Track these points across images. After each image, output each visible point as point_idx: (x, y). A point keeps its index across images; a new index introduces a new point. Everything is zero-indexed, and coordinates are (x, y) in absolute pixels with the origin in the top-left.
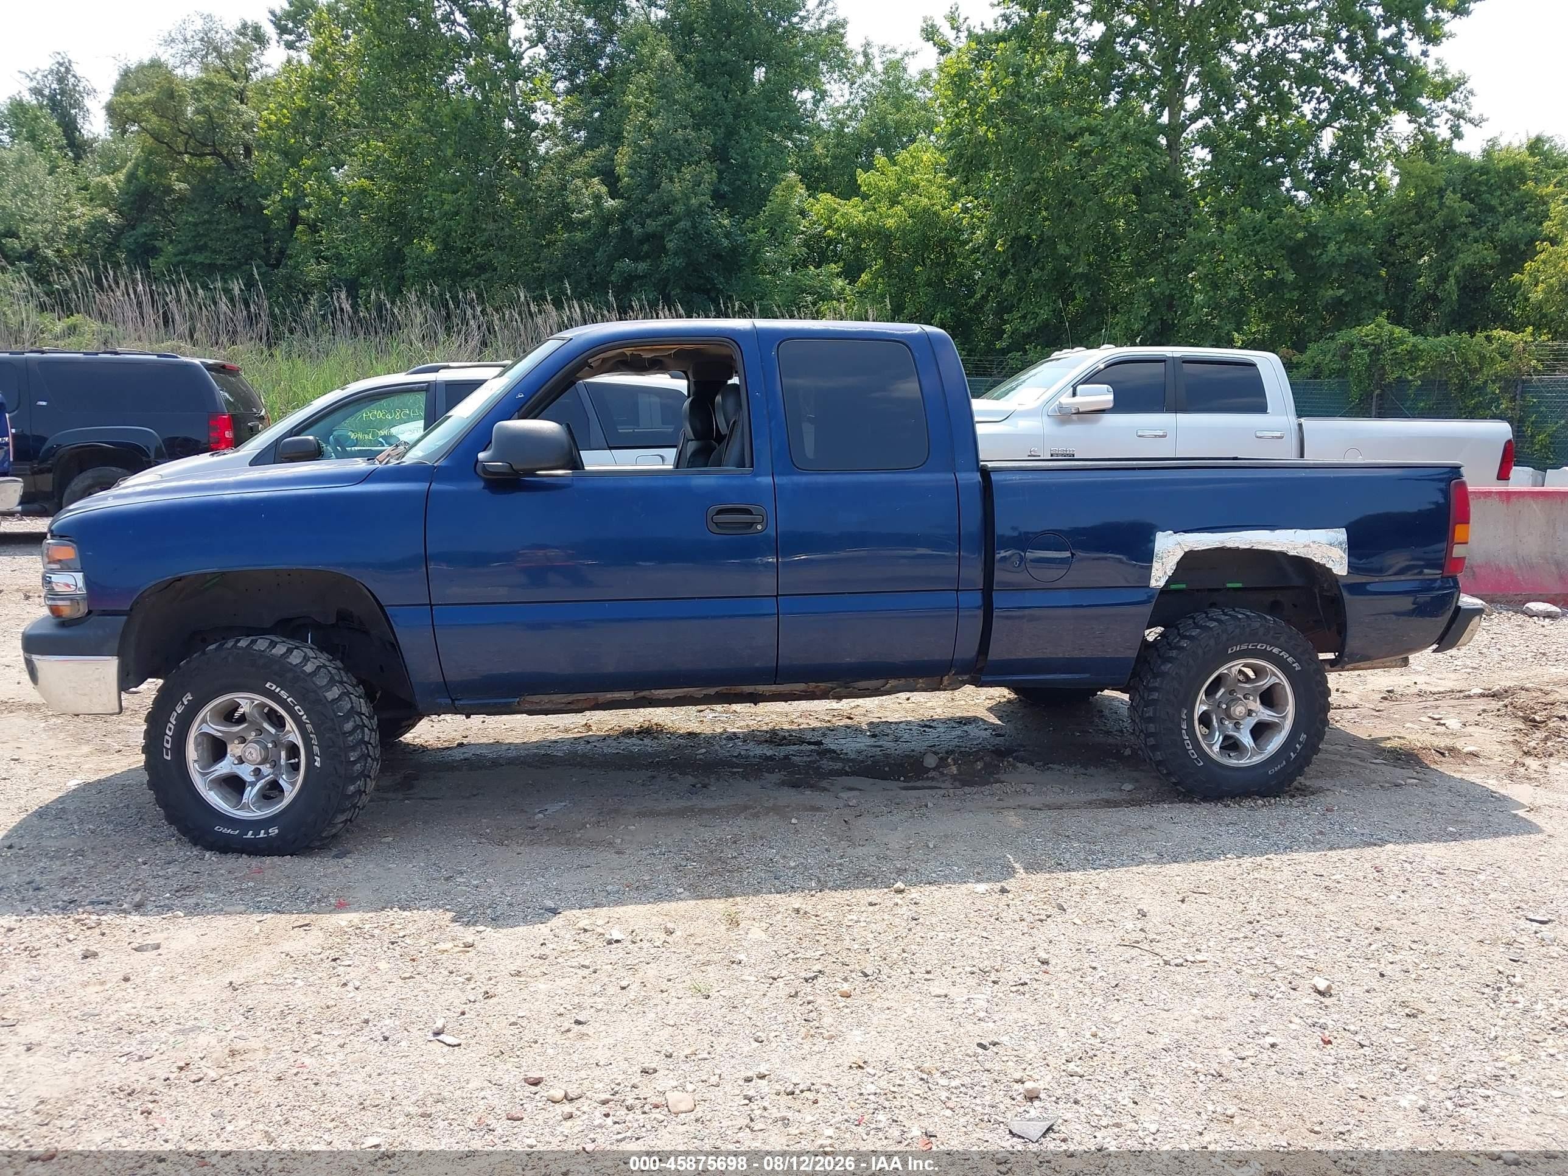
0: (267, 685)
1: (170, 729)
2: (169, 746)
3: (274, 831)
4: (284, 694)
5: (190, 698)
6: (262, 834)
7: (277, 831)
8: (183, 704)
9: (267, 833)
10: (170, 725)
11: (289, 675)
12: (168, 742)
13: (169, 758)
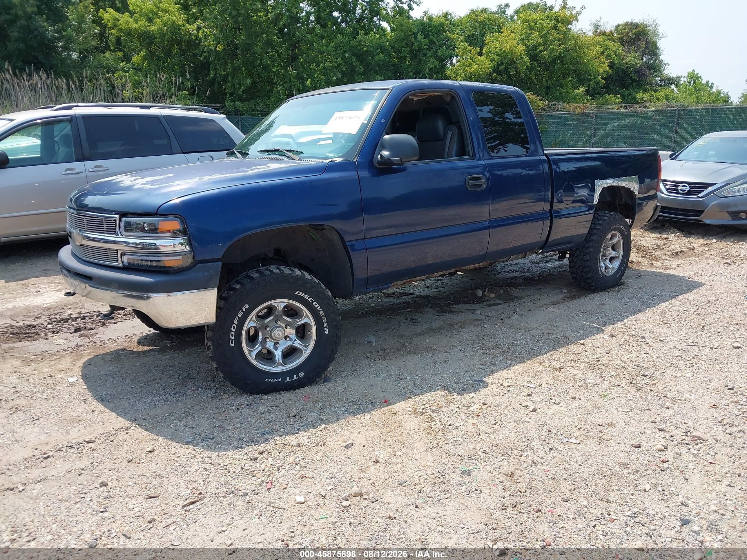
0: (296, 293)
1: (234, 328)
2: (233, 338)
3: (302, 374)
4: (306, 297)
5: (247, 307)
6: (295, 377)
7: (303, 374)
8: (242, 311)
9: (298, 376)
10: (234, 325)
11: (309, 286)
12: (232, 335)
13: (233, 345)
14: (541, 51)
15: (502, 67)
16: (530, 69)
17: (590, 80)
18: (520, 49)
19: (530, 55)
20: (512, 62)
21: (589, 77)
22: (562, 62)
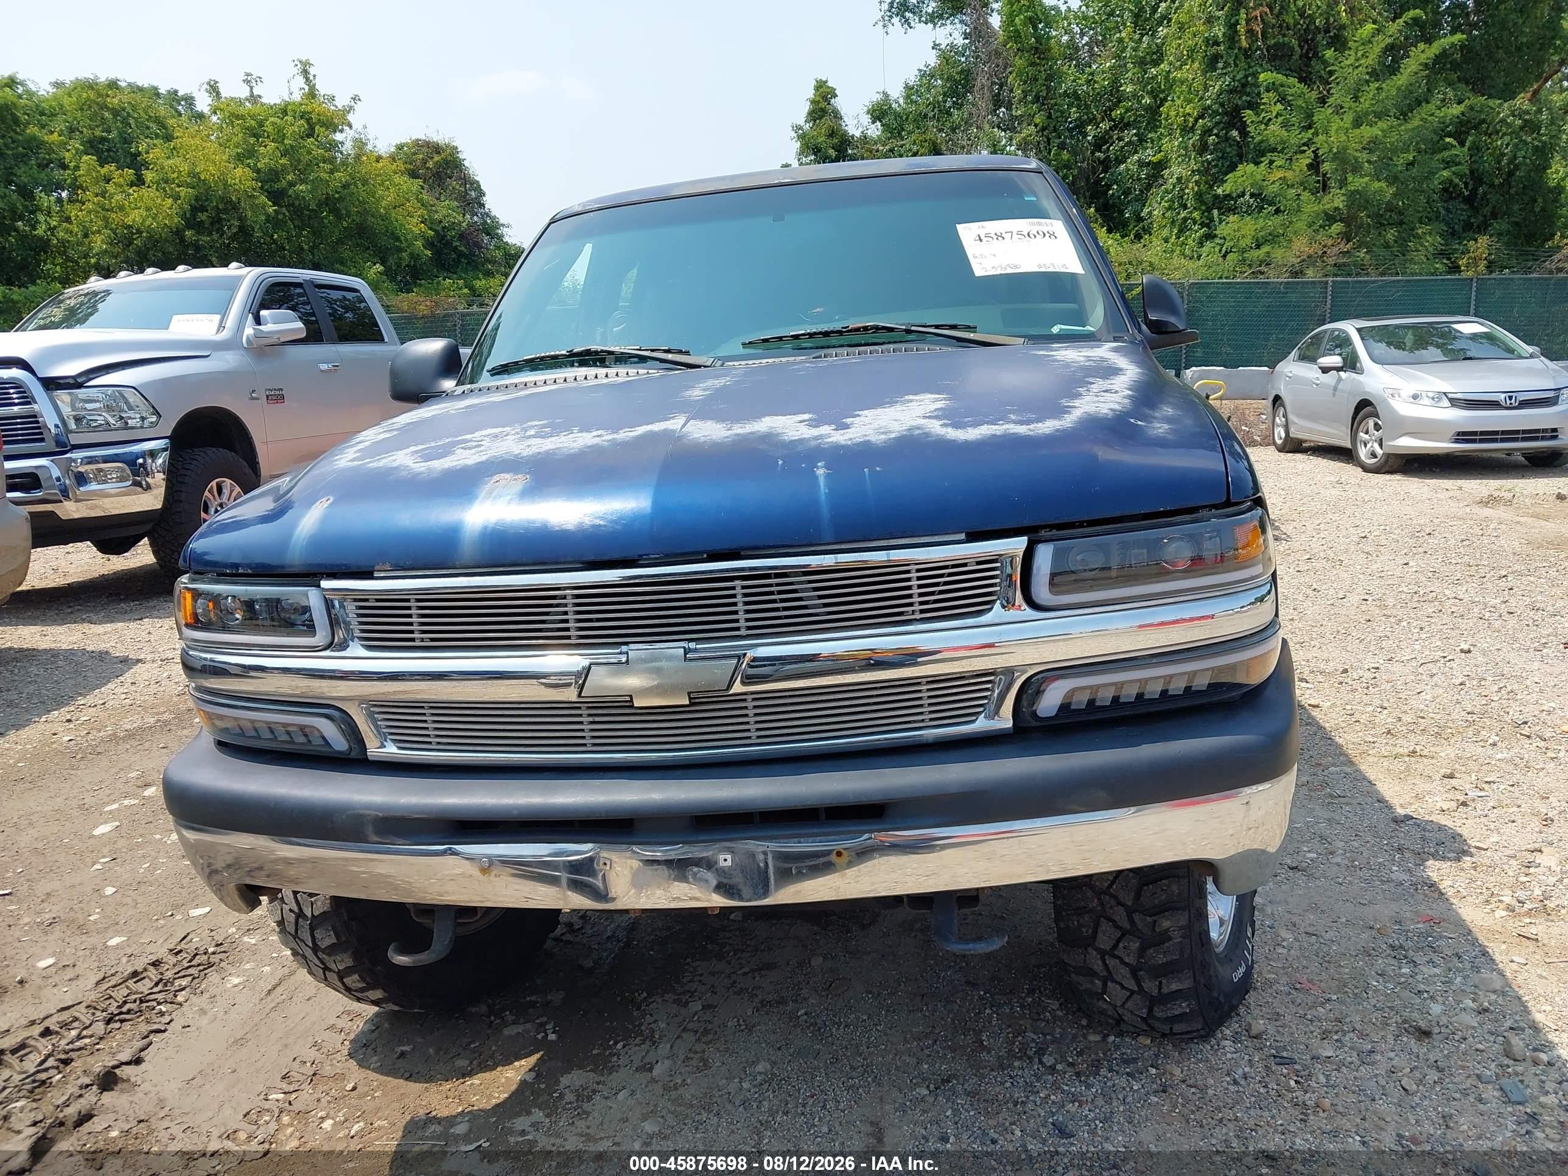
14: (292, 184)
15: (202, 217)
16: (275, 222)
17: (400, 250)
18: (241, 177)
19: (267, 191)
20: (231, 206)
21: (397, 244)
22: (335, 211)
